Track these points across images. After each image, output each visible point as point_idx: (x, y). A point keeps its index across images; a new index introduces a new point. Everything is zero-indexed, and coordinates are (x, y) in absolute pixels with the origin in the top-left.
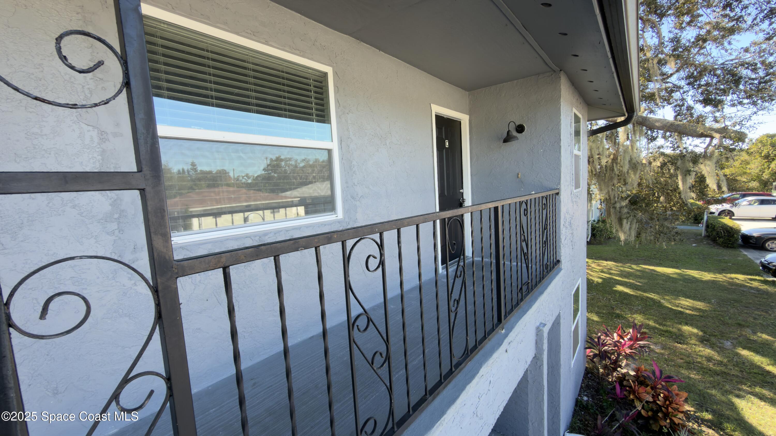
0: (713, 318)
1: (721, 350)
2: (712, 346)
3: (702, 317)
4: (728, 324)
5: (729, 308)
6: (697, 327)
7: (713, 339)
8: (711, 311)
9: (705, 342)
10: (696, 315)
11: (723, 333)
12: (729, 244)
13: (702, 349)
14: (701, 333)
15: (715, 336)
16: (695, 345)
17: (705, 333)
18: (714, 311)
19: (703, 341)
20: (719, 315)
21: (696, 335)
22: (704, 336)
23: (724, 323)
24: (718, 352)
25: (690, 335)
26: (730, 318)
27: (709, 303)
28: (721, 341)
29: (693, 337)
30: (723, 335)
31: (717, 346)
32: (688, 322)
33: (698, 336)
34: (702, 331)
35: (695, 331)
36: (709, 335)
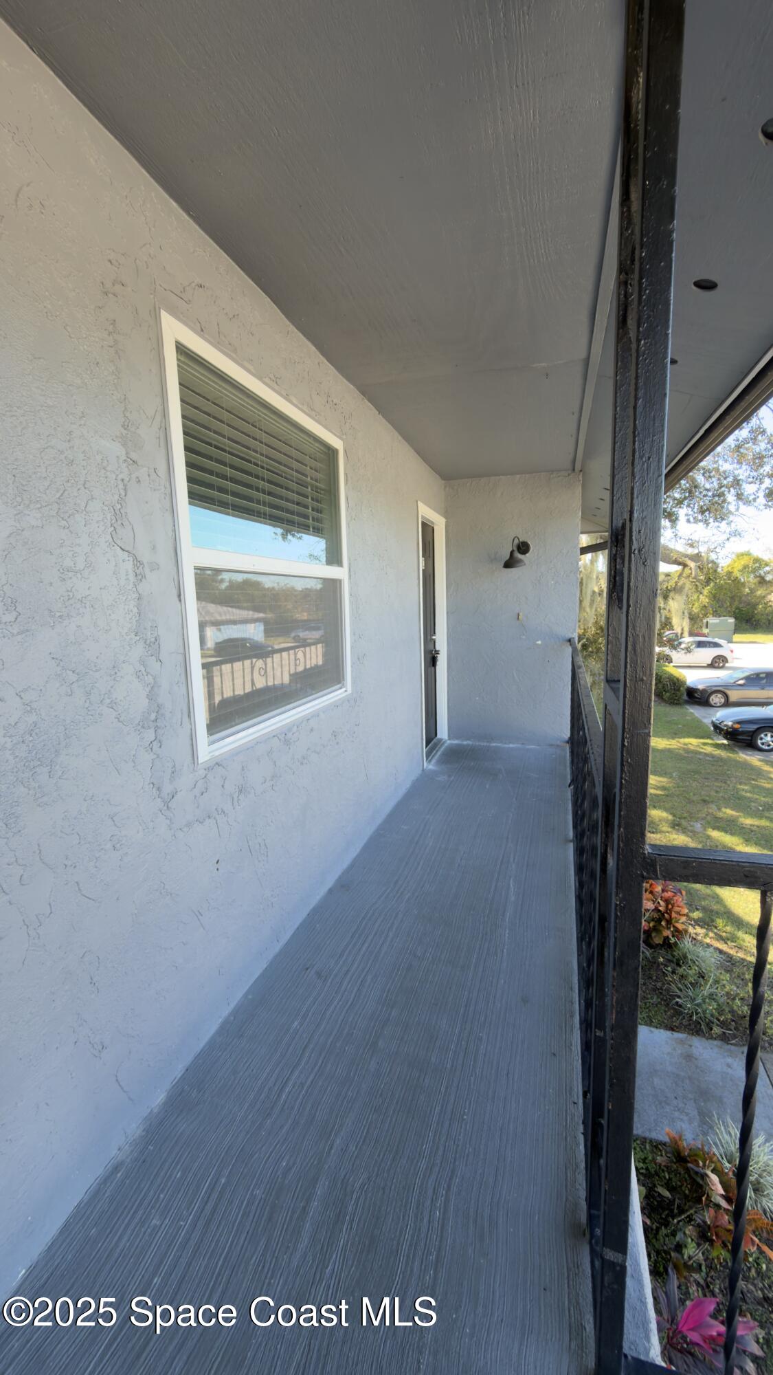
0: (678, 796)
1: (693, 834)
2: (684, 831)
3: (667, 796)
4: (693, 801)
5: (691, 782)
6: (666, 810)
7: (684, 823)
8: (674, 788)
9: (677, 827)
10: (661, 795)
11: (691, 814)
12: (675, 699)
13: (675, 836)
14: (670, 817)
15: (685, 818)
16: (668, 832)
17: (674, 816)
18: (678, 787)
19: (675, 825)
20: (684, 791)
21: (666, 820)
22: (674, 820)
23: (690, 802)
24: (691, 837)
25: (660, 820)
26: (694, 795)
27: (671, 778)
28: (692, 823)
29: (664, 824)
30: (692, 817)
31: (689, 831)
32: (656, 805)
33: (668, 820)
34: (671, 814)
35: (664, 814)
36: (679, 818)
